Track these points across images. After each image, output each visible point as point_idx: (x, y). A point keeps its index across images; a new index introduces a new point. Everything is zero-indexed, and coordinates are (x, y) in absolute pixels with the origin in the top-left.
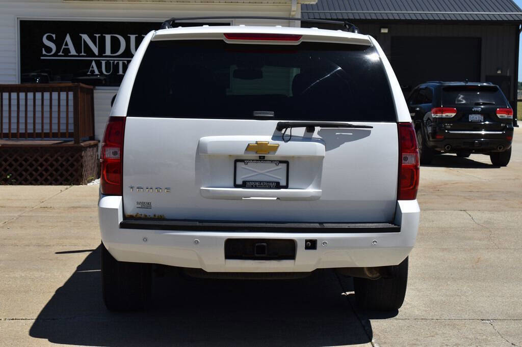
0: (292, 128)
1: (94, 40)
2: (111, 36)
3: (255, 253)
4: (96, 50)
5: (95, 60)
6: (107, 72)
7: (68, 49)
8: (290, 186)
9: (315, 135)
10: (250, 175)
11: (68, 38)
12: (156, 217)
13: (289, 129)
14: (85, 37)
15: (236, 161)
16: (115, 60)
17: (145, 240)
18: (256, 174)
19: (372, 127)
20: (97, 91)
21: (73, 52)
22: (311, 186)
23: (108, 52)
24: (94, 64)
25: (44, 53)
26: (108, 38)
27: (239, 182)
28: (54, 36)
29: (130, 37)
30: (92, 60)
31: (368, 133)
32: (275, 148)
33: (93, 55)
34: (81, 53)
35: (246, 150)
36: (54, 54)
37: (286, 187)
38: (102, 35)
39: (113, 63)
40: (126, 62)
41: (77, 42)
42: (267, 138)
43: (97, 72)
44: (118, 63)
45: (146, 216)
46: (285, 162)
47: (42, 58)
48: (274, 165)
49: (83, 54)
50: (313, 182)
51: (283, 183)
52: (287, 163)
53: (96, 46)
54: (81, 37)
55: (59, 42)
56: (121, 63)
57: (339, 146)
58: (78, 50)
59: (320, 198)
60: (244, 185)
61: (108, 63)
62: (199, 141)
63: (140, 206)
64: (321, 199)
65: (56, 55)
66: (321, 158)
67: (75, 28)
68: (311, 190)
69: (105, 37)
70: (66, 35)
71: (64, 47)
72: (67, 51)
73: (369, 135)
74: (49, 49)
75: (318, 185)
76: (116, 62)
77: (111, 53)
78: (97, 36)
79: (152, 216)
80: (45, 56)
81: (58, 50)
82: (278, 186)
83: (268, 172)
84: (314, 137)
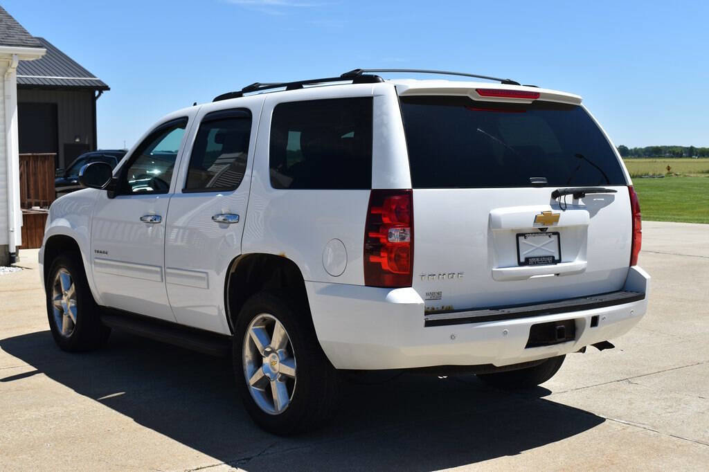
0: (567, 196)
3: (557, 337)
8: (562, 259)
10: (529, 251)
12: (444, 309)
13: (563, 197)
15: (518, 235)
17: (452, 337)
18: (534, 248)
19: (616, 191)
22: (577, 258)
27: (522, 260)
31: (612, 199)
32: (556, 218)
35: (535, 222)
37: (560, 261)
42: (547, 208)
45: (433, 309)
48: (548, 237)
50: (580, 253)
51: (557, 258)
52: (558, 234)
59: (585, 270)
60: (527, 262)
62: (490, 215)
63: (429, 297)
64: (587, 271)
66: (585, 228)
68: (578, 263)
73: (613, 201)
75: (584, 257)
79: (440, 308)
82: (555, 262)
83: (543, 246)
84: (579, 204)
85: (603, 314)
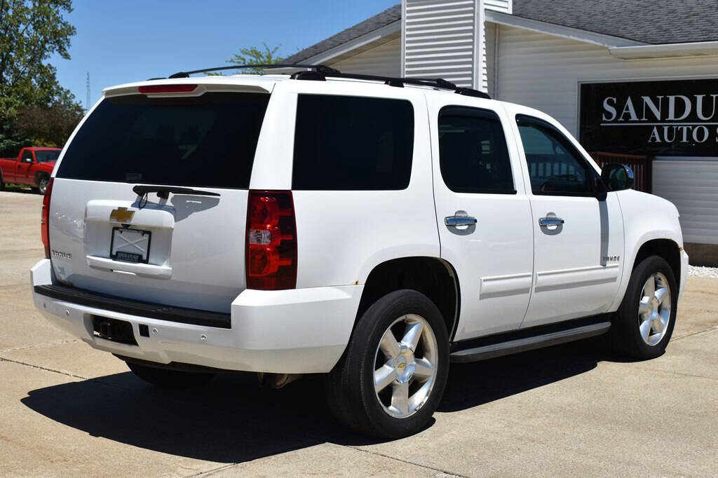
1: (656, 102)
2: (676, 98)
4: (658, 115)
5: (657, 126)
6: (669, 140)
7: (629, 114)
8: (150, 261)
9: (169, 203)
10: (123, 245)
11: (629, 102)
13: (146, 194)
14: (647, 99)
15: (113, 229)
16: (678, 126)
17: (45, 306)
18: (127, 244)
19: (219, 195)
20: (657, 161)
21: (634, 117)
22: (165, 263)
23: (671, 116)
24: (655, 130)
25: (604, 119)
26: (672, 99)
27: (114, 253)
28: (615, 99)
29: (696, 97)
30: (654, 126)
31: (216, 202)
33: (655, 120)
34: (642, 118)
35: (110, 217)
36: (614, 120)
37: (146, 262)
38: (665, 97)
39: (677, 129)
40: (691, 127)
41: (639, 106)
42: (127, 204)
43: (658, 140)
44: (682, 129)
46: (147, 232)
47: (602, 124)
48: (139, 235)
49: (644, 119)
50: (166, 258)
51: (145, 257)
52: (149, 233)
53: (658, 109)
54: (643, 99)
55: (620, 107)
56: (685, 129)
57: (187, 217)
58: (639, 114)
59: (170, 277)
60: (117, 255)
61: (670, 129)
63: (60, 271)
64: (172, 278)
65: (616, 121)
66: (170, 230)
67: (636, 90)
68: (164, 268)
69: (668, 98)
70: (627, 98)
71: (624, 111)
72: (628, 116)
73: (217, 205)
74: (609, 115)
75: (170, 262)
76: (679, 127)
77: (675, 117)
78: (660, 97)
79: (67, 282)
80: (606, 123)
81: (618, 116)
82: (140, 259)
83: (136, 243)
84: (167, 204)
85: (153, 326)
